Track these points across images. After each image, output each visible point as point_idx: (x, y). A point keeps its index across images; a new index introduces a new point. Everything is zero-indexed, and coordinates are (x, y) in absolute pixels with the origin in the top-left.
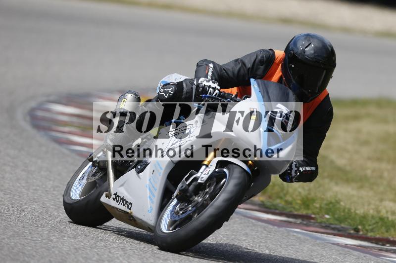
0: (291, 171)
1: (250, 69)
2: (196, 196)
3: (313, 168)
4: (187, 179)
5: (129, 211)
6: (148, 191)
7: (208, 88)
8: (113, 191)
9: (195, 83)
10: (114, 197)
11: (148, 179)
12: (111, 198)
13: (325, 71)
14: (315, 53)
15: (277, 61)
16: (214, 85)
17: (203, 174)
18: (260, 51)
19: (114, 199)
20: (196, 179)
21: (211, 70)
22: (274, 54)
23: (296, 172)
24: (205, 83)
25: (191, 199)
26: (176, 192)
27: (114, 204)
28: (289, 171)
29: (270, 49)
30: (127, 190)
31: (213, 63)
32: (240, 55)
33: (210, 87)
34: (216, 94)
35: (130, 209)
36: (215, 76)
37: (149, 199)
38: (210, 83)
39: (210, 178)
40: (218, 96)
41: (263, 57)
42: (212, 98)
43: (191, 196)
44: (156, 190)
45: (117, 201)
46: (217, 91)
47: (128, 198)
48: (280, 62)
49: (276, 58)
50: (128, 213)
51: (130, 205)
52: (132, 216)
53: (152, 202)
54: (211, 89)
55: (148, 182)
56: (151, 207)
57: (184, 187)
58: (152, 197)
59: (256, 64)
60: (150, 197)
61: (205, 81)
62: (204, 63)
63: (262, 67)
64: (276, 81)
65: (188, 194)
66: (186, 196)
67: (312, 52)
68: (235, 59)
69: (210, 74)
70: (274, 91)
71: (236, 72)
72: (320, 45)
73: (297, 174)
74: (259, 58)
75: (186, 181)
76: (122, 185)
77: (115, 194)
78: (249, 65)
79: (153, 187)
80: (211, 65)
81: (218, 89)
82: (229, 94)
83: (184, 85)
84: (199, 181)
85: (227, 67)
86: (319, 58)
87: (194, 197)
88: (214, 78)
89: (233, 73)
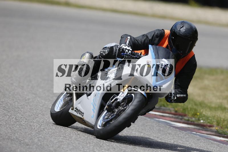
0: (171, 96)
1: (151, 40)
2: (116, 109)
3: (185, 95)
4: (111, 100)
5: (82, 117)
6: (92, 106)
7: (125, 50)
8: (75, 106)
9: (119, 47)
10: (75, 109)
11: (92, 99)
12: (74, 110)
13: (191, 42)
14: (185, 31)
15: (166, 36)
16: (128, 48)
17: (120, 97)
18: (157, 30)
19: (75, 111)
20: (116, 99)
21: (129, 40)
22: (164, 32)
23: (174, 97)
24: (124, 47)
25: (114, 110)
26: (106, 107)
27: (75, 113)
28: (170, 96)
29: (163, 29)
30: (82, 106)
31: (130, 36)
32: (145, 33)
33: (126, 49)
34: (130, 53)
35: (83, 116)
36: (130, 43)
37: (92, 111)
38: (127, 47)
39: (124, 99)
40: (131, 54)
41: (158, 34)
42: (127, 55)
43: (114, 109)
44: (96, 105)
45: (77, 112)
46: (130, 52)
47: (82, 110)
48: (167, 36)
49: (165, 34)
50: (82, 118)
51: (83, 114)
52: (84, 120)
53: (94, 112)
54: (127, 50)
55: (92, 101)
56: (93, 115)
57: (110, 103)
58: (94, 110)
59: (154, 37)
60: (93, 109)
61: (124, 46)
62: (125, 36)
63: (157, 39)
64: (165, 47)
65: (112, 108)
66: (111, 109)
67: (184, 31)
68: (143, 34)
69: (128, 42)
70: (161, 52)
71: (143, 41)
72: (189, 27)
73: (174, 98)
74: (156, 34)
75: (111, 101)
76: (79, 103)
77: (76, 108)
78: (150, 38)
79: (95, 104)
80: (129, 37)
81: (131, 51)
82: (137, 53)
83: (114, 48)
84: (118, 101)
85: (138, 38)
86: (188, 34)
87: (115, 109)
88: (130, 44)
89: (141, 42)
